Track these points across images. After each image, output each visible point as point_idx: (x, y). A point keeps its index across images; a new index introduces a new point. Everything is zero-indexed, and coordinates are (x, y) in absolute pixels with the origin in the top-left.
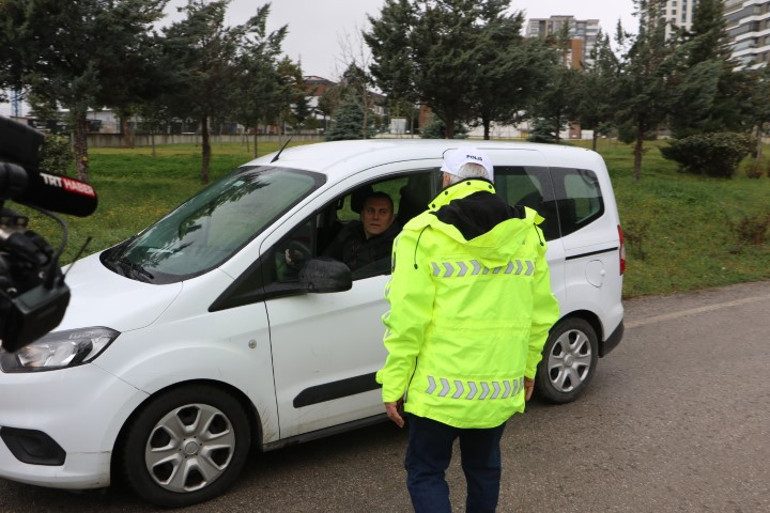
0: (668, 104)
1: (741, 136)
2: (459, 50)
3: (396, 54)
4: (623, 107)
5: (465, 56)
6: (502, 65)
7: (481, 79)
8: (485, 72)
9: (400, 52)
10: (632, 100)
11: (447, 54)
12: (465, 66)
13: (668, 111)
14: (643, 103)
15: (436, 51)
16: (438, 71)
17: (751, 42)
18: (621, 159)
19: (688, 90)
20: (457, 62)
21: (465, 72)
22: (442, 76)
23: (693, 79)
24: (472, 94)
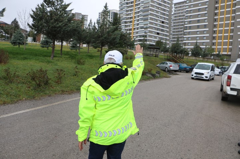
0: (109, 40)
1: (124, 49)
2: (58, 22)
3: (40, 21)
4: (98, 40)
5: (60, 24)
6: (69, 27)
7: (64, 30)
8: (65, 29)
9: (42, 21)
10: (100, 39)
11: (55, 23)
12: (60, 27)
13: (108, 42)
14: (103, 40)
15: (52, 22)
16: (52, 27)
17: (125, 26)
18: (95, 53)
19: (113, 38)
20: (58, 26)
21: (60, 28)
22: (53, 29)
23: (114, 35)
24: (61, 34)
